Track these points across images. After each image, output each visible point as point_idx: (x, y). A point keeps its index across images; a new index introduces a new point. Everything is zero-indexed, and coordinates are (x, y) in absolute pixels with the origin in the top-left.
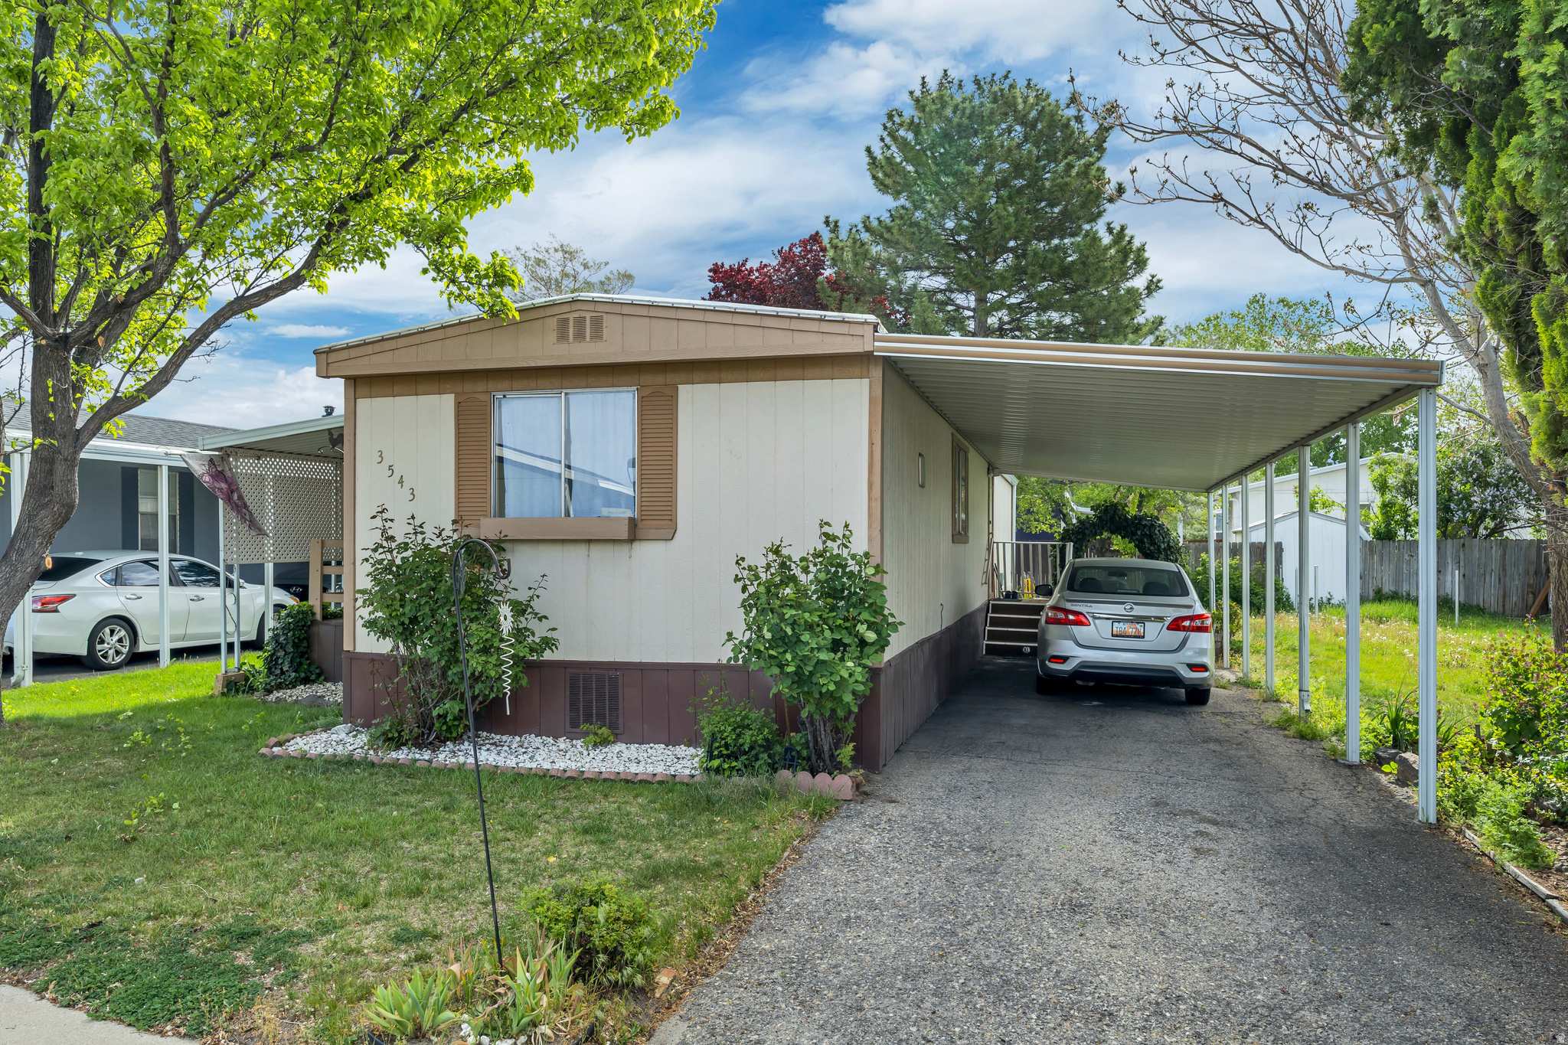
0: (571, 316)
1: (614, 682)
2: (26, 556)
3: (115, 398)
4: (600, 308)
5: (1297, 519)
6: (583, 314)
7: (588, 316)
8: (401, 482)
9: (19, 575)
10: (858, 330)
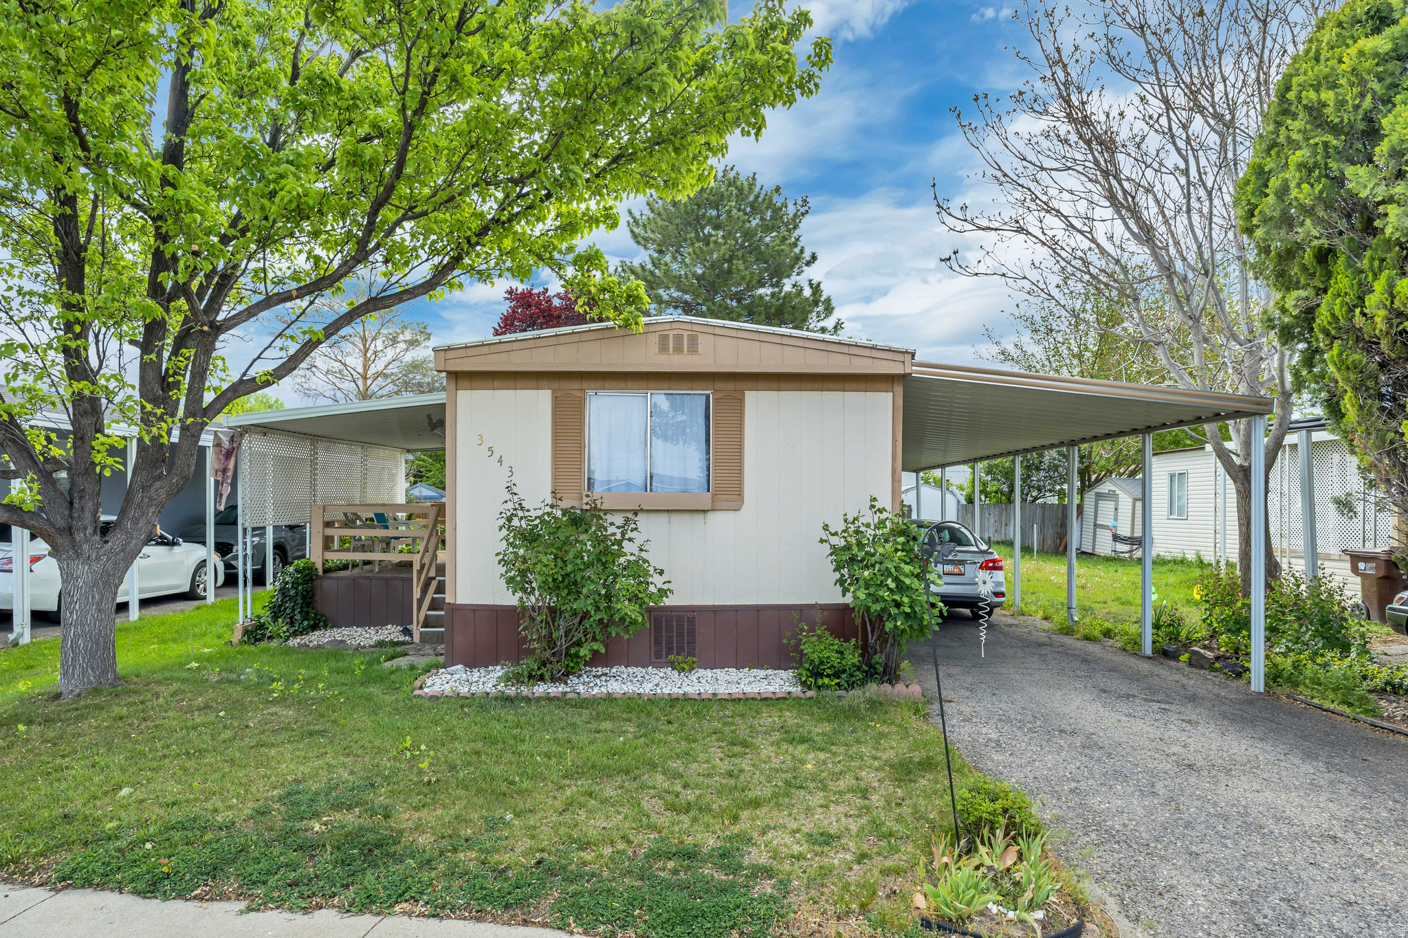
0: (671, 333)
1: (692, 621)
2: (140, 525)
3: (241, 381)
4: (695, 328)
5: (915, 492)
6: (681, 332)
7: (685, 334)
8: (500, 461)
9: (134, 542)
10: (899, 357)
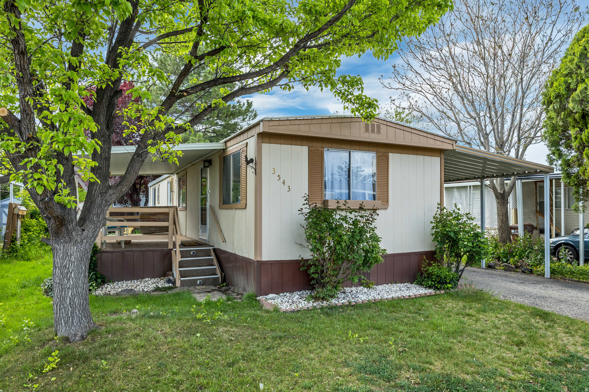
4: (380, 121)
7: (375, 124)
8: (284, 183)
10: (451, 142)
